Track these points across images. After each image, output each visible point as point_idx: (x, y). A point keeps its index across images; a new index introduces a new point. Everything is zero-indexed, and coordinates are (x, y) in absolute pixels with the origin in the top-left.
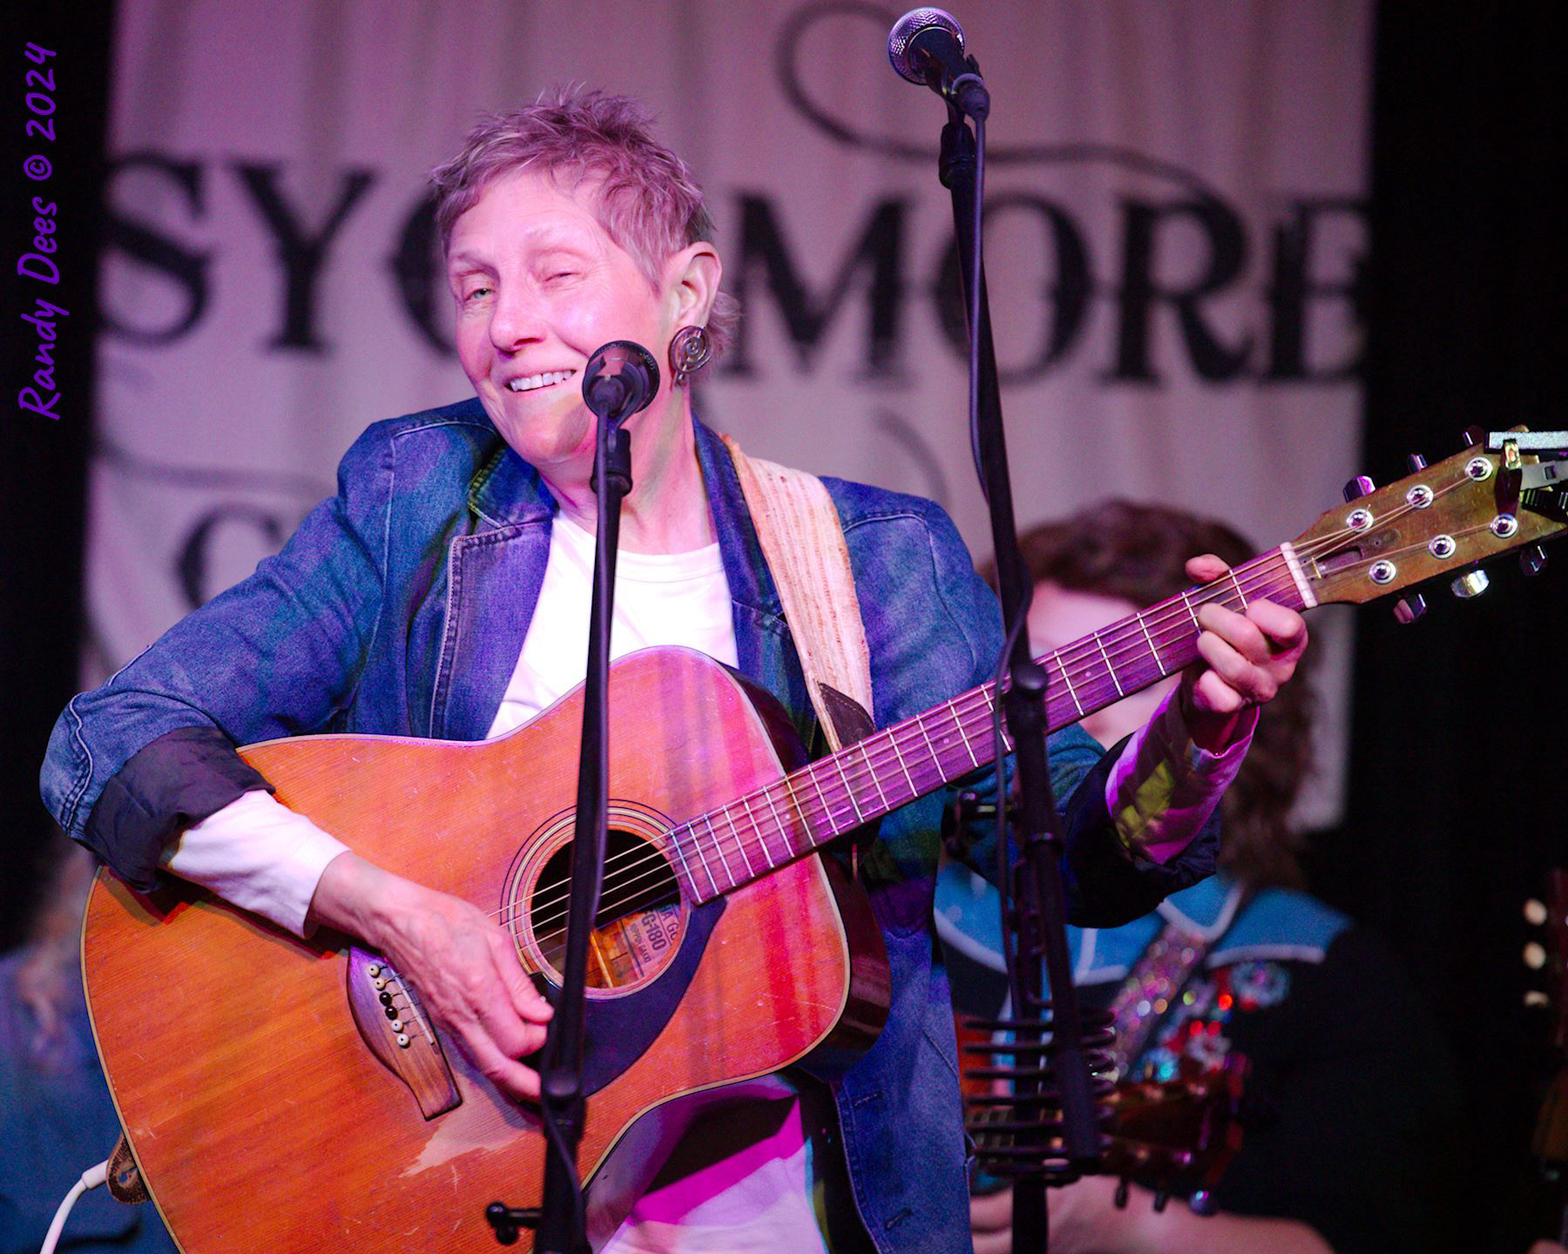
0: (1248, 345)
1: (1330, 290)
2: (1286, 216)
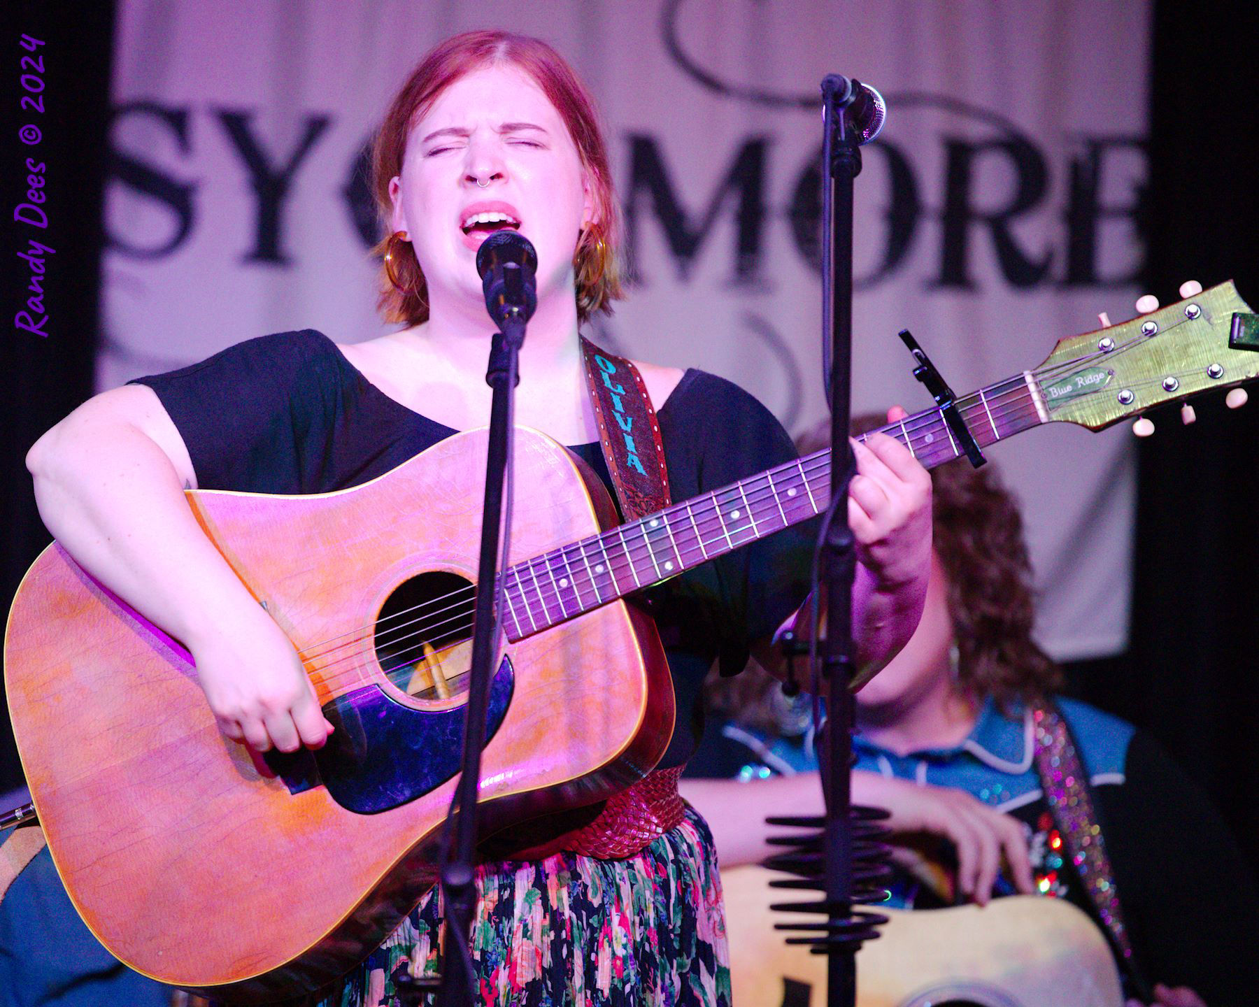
0: (1049, 257)
1: (1117, 213)
2: (1081, 151)
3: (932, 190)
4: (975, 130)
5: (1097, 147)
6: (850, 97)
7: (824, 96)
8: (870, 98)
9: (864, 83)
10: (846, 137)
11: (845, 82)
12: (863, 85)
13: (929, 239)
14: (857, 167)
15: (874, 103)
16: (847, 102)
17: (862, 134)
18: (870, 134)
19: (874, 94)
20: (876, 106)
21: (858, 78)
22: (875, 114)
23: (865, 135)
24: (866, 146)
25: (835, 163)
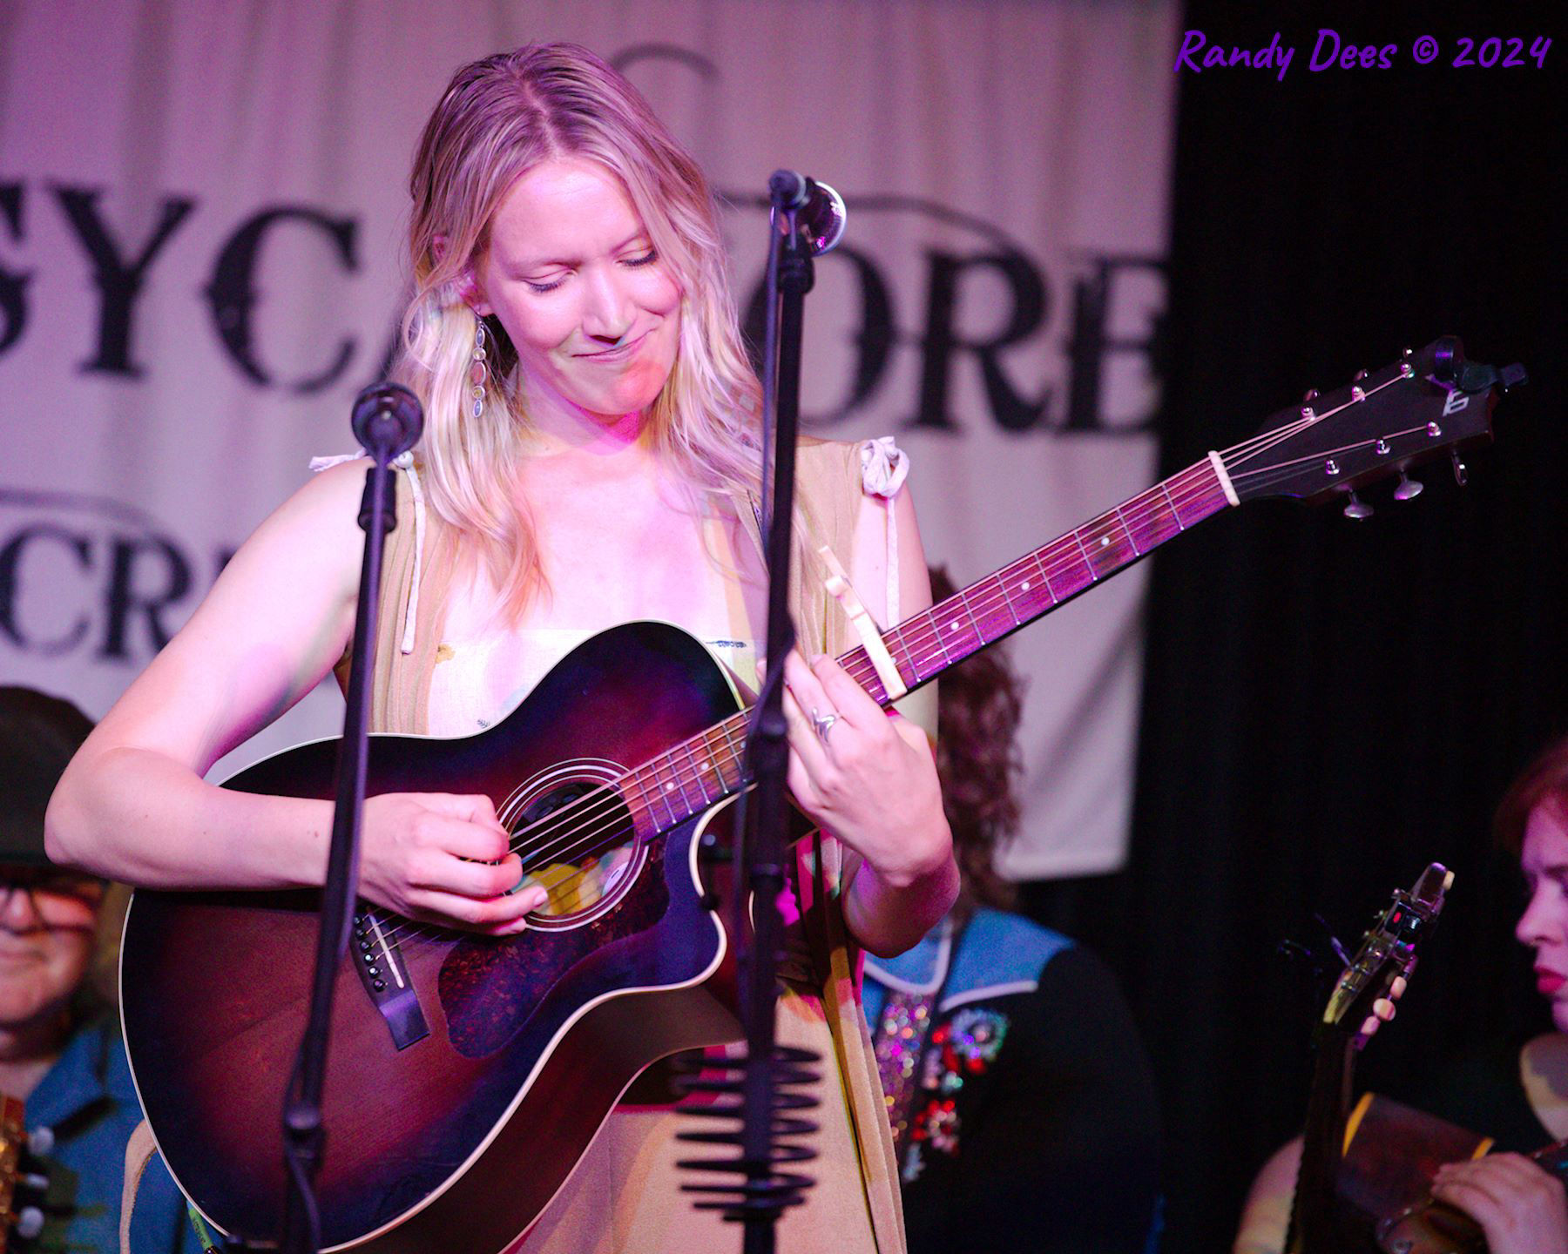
0: (1047, 395)
1: (1128, 346)
2: (1087, 272)
3: (910, 311)
4: (964, 242)
5: (1107, 267)
6: (803, 198)
7: (772, 196)
8: (828, 199)
9: (820, 181)
10: (797, 245)
11: (796, 181)
12: (819, 184)
13: (905, 369)
14: (808, 282)
15: (831, 207)
16: (799, 204)
17: (816, 242)
18: (827, 242)
19: (831, 195)
20: (834, 209)
21: (813, 177)
22: (833, 219)
23: (820, 244)
24: (820, 257)
25: (784, 276)
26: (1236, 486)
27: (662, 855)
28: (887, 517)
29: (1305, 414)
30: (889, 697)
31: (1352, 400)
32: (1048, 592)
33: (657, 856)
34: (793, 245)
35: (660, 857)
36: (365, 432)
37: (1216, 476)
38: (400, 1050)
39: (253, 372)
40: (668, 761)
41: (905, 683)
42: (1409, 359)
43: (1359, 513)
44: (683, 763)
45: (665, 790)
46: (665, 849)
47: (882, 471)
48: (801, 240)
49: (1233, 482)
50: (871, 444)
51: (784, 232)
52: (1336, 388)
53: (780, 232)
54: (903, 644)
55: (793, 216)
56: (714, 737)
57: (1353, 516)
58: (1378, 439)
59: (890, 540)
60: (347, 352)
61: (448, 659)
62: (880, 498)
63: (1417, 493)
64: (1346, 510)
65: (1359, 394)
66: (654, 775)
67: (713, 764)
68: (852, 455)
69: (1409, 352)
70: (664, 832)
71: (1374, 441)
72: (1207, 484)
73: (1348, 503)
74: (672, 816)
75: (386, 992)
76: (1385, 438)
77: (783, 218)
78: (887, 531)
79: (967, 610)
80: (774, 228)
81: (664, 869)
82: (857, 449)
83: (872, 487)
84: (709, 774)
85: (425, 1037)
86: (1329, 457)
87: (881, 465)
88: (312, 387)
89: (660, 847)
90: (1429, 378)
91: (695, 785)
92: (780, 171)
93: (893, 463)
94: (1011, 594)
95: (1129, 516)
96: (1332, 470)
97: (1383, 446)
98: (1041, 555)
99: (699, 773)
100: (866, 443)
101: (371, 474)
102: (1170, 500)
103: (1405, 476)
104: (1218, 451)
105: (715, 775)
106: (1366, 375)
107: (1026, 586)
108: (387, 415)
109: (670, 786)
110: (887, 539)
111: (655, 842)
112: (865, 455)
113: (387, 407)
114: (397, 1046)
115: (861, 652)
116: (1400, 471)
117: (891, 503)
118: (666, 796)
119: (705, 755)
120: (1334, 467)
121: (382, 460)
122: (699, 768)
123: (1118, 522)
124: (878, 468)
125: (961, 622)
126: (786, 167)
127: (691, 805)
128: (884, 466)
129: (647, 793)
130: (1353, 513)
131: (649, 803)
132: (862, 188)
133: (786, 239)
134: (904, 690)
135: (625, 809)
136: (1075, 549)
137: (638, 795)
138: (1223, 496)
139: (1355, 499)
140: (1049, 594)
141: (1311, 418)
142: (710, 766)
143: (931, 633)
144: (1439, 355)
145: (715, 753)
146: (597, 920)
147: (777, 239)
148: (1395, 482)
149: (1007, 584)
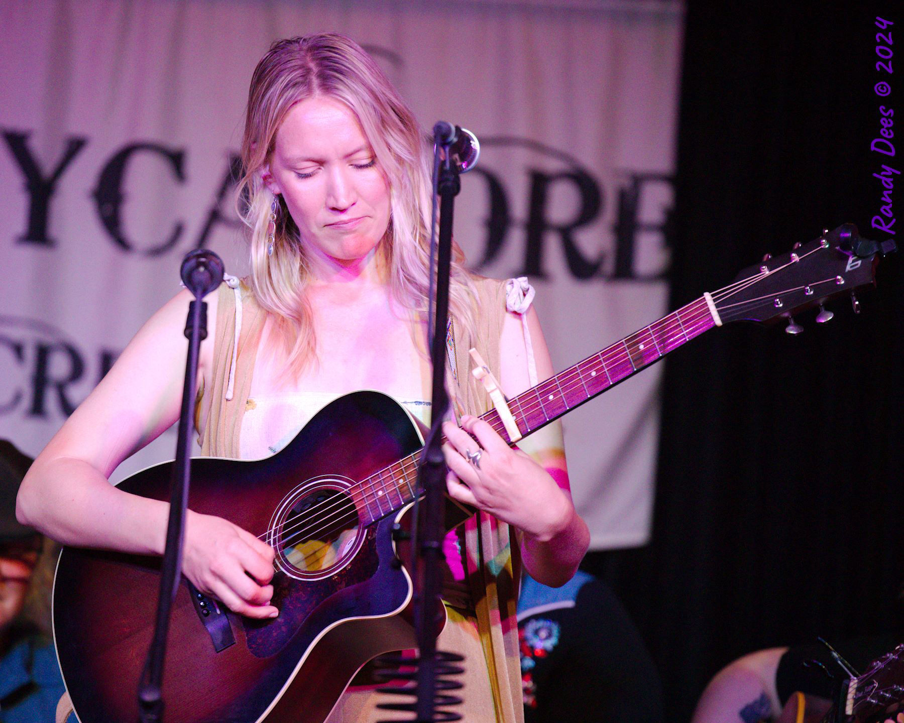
0: (602, 258)
1: (651, 228)
2: (626, 183)
3: (519, 206)
4: (552, 165)
5: (638, 180)
6: (453, 138)
7: (435, 137)
8: (468, 139)
9: (465, 128)
10: (450, 167)
11: (449, 128)
12: (464, 130)
13: (516, 241)
14: (457, 189)
15: (471, 144)
16: (451, 142)
17: (462, 165)
18: (468, 166)
19: (471, 136)
20: (472, 145)
21: (459, 125)
22: (472, 151)
23: (464, 166)
24: (464, 174)
25: (442, 186)
26: (720, 314)
27: (375, 535)
28: (523, 326)
29: (763, 270)
30: (511, 441)
31: (791, 261)
32: (607, 378)
33: (372, 536)
34: (448, 166)
35: (374, 536)
36: (189, 280)
37: (708, 308)
38: (217, 652)
39: (122, 243)
40: (379, 478)
41: (520, 432)
42: (826, 237)
43: (796, 331)
44: (388, 479)
45: (377, 495)
46: (377, 532)
47: (518, 298)
48: (453, 163)
49: (719, 312)
50: (512, 281)
51: (442, 159)
52: (782, 254)
53: (440, 159)
54: (520, 408)
55: (447, 149)
56: (407, 463)
57: (792, 332)
58: (806, 287)
59: (526, 340)
60: (178, 231)
61: (253, 409)
62: (517, 314)
63: (831, 318)
64: (787, 329)
65: (795, 257)
66: (371, 486)
67: (406, 480)
68: (501, 288)
69: (827, 231)
70: (377, 521)
71: (803, 287)
72: (702, 313)
73: (788, 324)
74: (381, 512)
75: (209, 616)
76: (810, 285)
77: (442, 150)
78: (524, 334)
79: (558, 388)
80: (436, 156)
81: (376, 544)
82: (505, 284)
83: (511, 307)
84: (403, 486)
85: (232, 644)
86: (776, 297)
87: (518, 294)
88: (157, 252)
89: (374, 531)
90: (837, 248)
91: (395, 493)
92: (440, 122)
93: (525, 293)
94: (585, 378)
95: (657, 331)
96: (778, 304)
97: (809, 290)
98: (603, 354)
99: (398, 485)
100: (510, 280)
101: (192, 305)
102: (680, 322)
103: (823, 309)
104: (710, 292)
105: (407, 487)
106: (800, 245)
107: (594, 374)
108: (202, 269)
109: (380, 493)
110: (524, 339)
111: (371, 527)
112: (508, 287)
113: (203, 264)
114: (216, 650)
115: (494, 412)
116: (819, 305)
117: (525, 317)
118: (378, 499)
119: (402, 474)
120: (779, 303)
121: (199, 296)
122: (398, 482)
123: (649, 336)
124: (515, 296)
125: (555, 395)
126: (443, 120)
127: (392, 505)
128: (519, 294)
129: (366, 497)
130: (792, 331)
131: (367, 503)
132: (489, 131)
133: (444, 163)
134: (520, 436)
135: (353, 507)
136: (624, 351)
137: (362, 498)
138: (712, 319)
139: (792, 322)
140: (608, 378)
141: (766, 272)
142: (404, 481)
143: (537, 401)
144: (842, 235)
145: (407, 473)
146: (335, 575)
147: (438, 162)
148: (817, 312)
149: (582, 372)
